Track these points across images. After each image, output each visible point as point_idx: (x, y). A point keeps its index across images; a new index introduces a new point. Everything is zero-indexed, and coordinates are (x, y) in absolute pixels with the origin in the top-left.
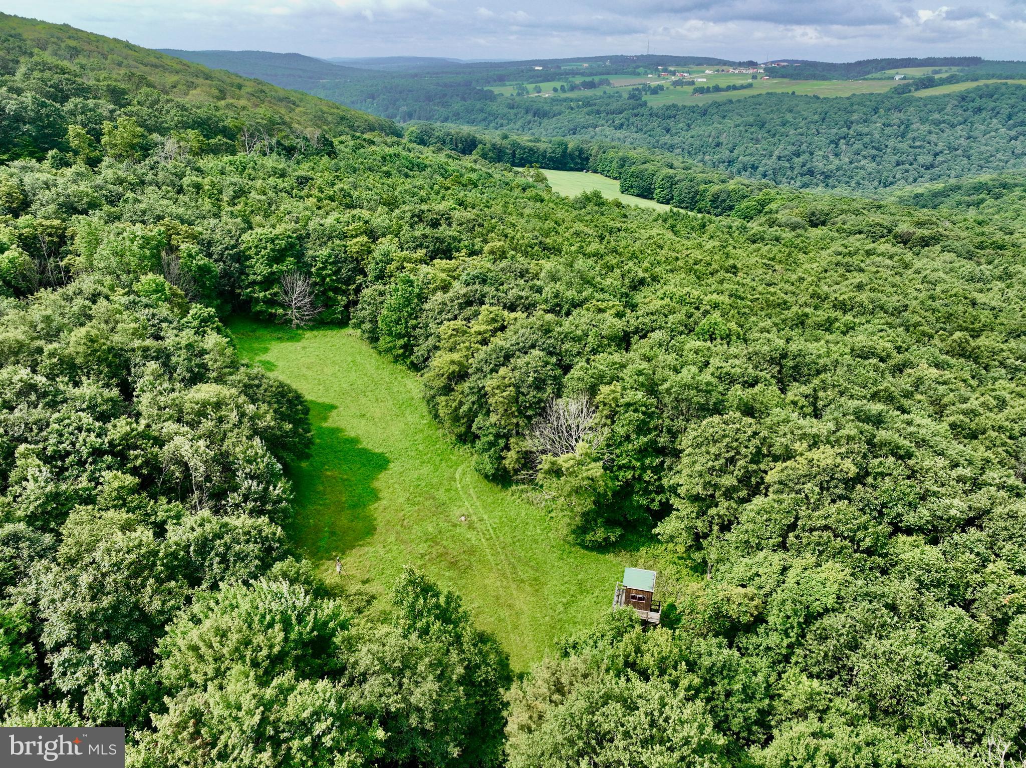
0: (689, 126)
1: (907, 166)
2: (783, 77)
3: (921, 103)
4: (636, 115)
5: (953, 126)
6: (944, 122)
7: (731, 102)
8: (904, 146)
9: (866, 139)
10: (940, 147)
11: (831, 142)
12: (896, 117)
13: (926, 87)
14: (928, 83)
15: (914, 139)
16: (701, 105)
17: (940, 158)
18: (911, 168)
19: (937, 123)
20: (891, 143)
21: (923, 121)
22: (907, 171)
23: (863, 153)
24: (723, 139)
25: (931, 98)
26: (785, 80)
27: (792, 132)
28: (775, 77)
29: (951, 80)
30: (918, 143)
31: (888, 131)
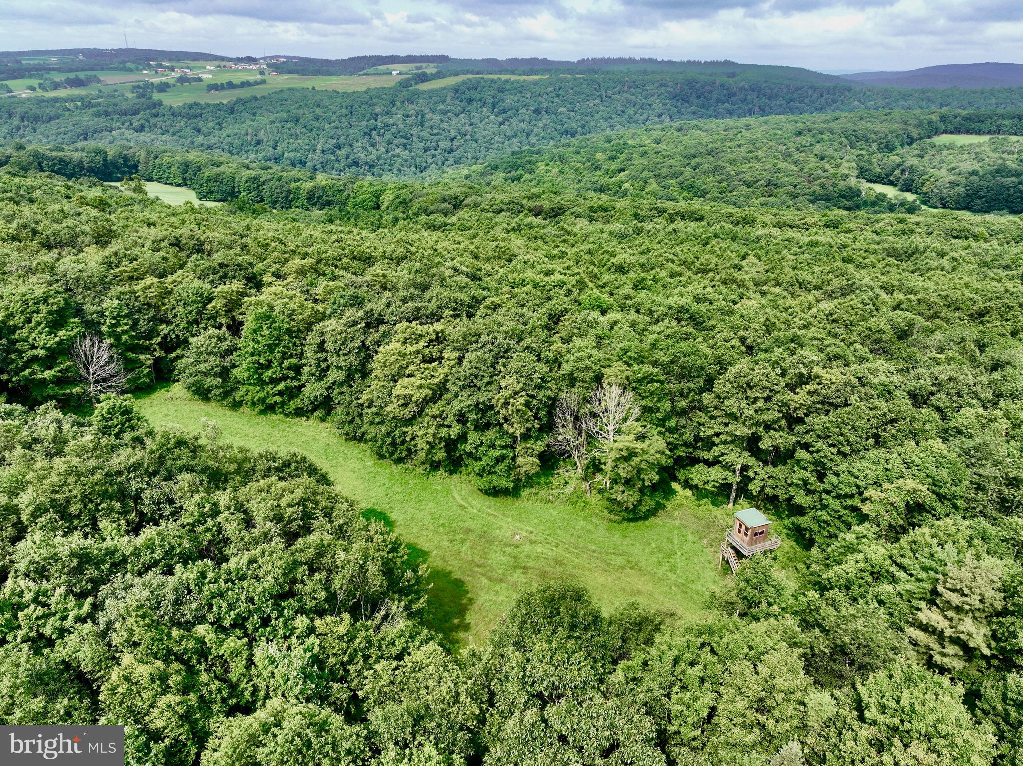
0: (219, 124)
1: (433, 152)
2: (290, 72)
3: (425, 96)
4: (156, 116)
5: (457, 115)
6: (449, 112)
7: (255, 98)
8: (424, 134)
9: (394, 130)
10: (453, 133)
11: (365, 134)
12: (411, 109)
13: (423, 82)
14: (423, 78)
15: (431, 127)
16: (225, 102)
17: (455, 143)
18: (436, 153)
19: (444, 113)
20: (415, 131)
21: (433, 111)
22: (434, 156)
23: (395, 142)
24: (261, 136)
25: (433, 91)
26: (295, 76)
27: (327, 126)
28: (281, 73)
29: (439, 76)
30: (435, 131)
31: (409, 121)
